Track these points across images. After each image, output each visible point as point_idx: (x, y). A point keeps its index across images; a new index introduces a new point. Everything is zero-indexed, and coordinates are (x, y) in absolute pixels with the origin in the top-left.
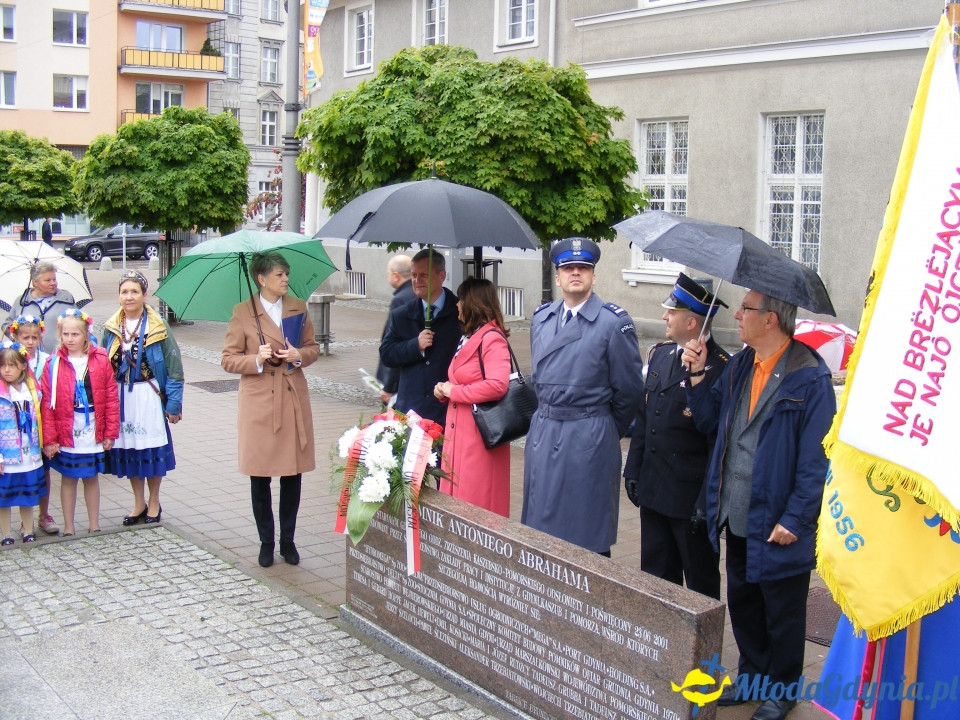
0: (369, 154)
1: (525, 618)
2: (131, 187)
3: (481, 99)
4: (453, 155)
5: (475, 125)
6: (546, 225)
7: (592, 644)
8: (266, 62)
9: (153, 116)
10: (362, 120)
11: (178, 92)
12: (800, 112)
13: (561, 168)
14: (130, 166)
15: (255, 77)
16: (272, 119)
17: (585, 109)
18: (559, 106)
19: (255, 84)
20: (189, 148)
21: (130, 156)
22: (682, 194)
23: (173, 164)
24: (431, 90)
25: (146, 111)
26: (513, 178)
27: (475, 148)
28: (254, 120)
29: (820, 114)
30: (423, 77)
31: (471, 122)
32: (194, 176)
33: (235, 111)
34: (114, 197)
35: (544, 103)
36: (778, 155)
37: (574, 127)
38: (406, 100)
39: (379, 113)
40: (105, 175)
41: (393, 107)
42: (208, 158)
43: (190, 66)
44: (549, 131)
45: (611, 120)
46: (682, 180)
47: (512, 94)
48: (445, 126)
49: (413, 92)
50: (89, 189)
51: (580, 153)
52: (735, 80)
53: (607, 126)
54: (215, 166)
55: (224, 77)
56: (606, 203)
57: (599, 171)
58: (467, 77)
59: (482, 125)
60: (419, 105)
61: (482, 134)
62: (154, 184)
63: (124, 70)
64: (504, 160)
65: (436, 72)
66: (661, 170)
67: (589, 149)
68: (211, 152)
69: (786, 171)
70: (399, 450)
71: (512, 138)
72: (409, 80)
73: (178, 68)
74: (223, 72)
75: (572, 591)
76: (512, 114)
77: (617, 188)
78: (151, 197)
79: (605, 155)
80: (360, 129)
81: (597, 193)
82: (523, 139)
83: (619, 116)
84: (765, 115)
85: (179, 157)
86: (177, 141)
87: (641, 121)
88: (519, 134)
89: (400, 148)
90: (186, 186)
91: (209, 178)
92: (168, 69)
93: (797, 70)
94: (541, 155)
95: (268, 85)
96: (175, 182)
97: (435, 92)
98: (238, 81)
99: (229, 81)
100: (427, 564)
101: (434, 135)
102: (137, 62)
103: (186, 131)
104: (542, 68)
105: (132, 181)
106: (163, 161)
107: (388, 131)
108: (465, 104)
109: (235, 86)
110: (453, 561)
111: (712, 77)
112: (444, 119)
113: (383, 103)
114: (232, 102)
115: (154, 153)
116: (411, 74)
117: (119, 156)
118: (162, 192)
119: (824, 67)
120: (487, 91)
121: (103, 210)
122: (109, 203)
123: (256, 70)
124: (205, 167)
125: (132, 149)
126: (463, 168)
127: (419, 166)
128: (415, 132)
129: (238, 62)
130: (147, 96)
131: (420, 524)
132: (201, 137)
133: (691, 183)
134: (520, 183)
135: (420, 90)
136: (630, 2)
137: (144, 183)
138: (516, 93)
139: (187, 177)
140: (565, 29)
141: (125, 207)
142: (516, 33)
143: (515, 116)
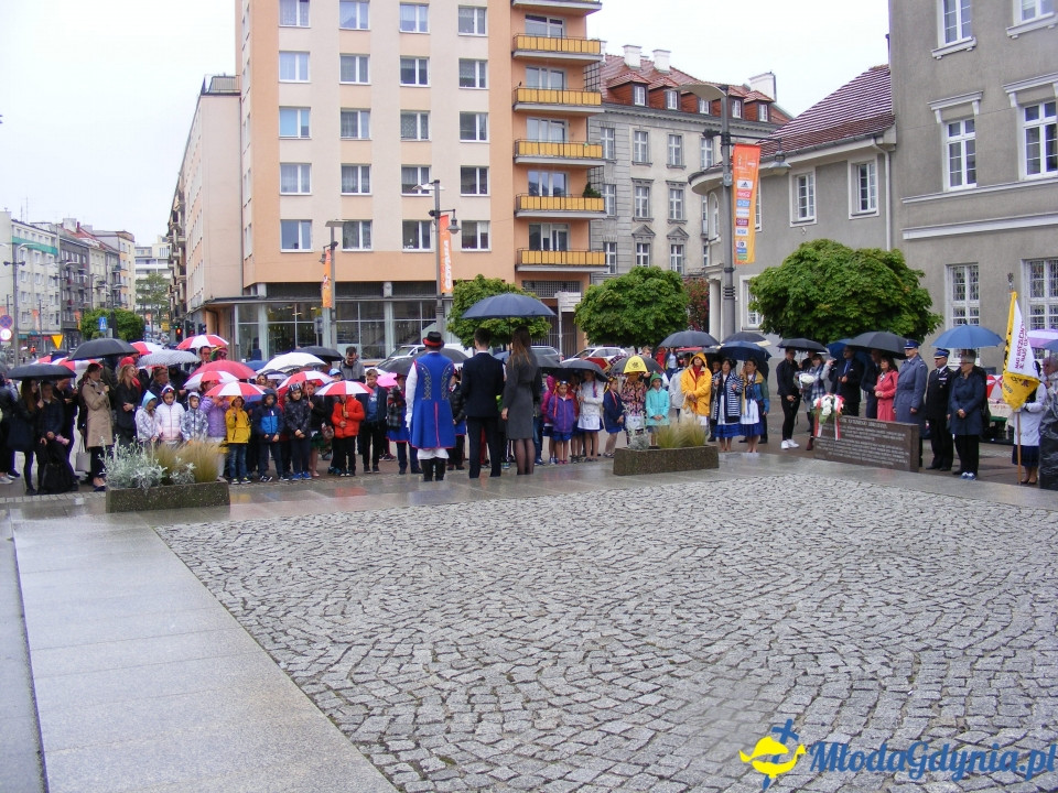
0: (791, 301)
1: (870, 441)
2: (618, 319)
3: (847, 272)
4: (834, 301)
5: (844, 286)
7: (888, 442)
8: (638, 200)
9: (545, 253)
10: (786, 285)
11: (563, 230)
12: (1046, 258)
13: (891, 305)
14: (617, 306)
15: (630, 213)
16: (645, 251)
17: (902, 272)
18: (887, 274)
19: (629, 220)
20: (654, 293)
21: (617, 300)
22: (976, 313)
23: (641, 304)
24: (820, 268)
25: (538, 248)
26: (865, 312)
27: (845, 298)
28: (630, 252)
30: (816, 260)
31: (842, 284)
32: (657, 311)
33: (613, 245)
34: (607, 325)
35: (879, 273)
36: (1034, 285)
37: (897, 284)
38: (808, 272)
39: (794, 281)
40: (599, 313)
41: (802, 277)
42: (664, 299)
43: (575, 208)
44: (883, 287)
45: (918, 277)
46: (976, 303)
47: (863, 269)
48: (829, 287)
49: (810, 268)
50: (589, 321)
51: (900, 297)
52: (1004, 240)
53: (916, 281)
54: (670, 304)
55: (604, 216)
56: (915, 322)
57: (912, 305)
58: (838, 260)
59: (848, 286)
60: (815, 276)
61: (848, 290)
62: (632, 316)
63: (520, 214)
64: (860, 303)
65: (823, 257)
66: (963, 298)
67: (905, 295)
68: (667, 296)
69: (1039, 296)
70: (832, 402)
71: (864, 292)
72: (808, 263)
73: (566, 211)
74: (604, 212)
75: (880, 429)
76: (863, 280)
77: (923, 314)
78: (632, 325)
79: (914, 297)
80: (785, 289)
81: (910, 318)
82: (869, 292)
83: (922, 275)
84: (1025, 261)
85: (647, 299)
86: (646, 289)
87: (948, 266)
88: (867, 289)
89: (807, 299)
90: (653, 317)
91: (667, 312)
92: (555, 210)
93: (1042, 232)
94: (879, 300)
95: (640, 220)
96: (645, 315)
97: (823, 269)
98: (615, 218)
99: (609, 218)
100: (842, 435)
101: (823, 290)
102: (531, 206)
103: (650, 282)
104: (878, 252)
105: (619, 315)
106: (638, 302)
107: (800, 290)
108: (839, 275)
109: (613, 223)
110: (850, 431)
111: (991, 236)
112: (829, 283)
113: (795, 275)
114: (610, 236)
115: (631, 297)
116: (809, 259)
117: (610, 300)
118: (638, 322)
120: (850, 268)
121: (599, 334)
122: (603, 330)
123: (630, 207)
124: (664, 305)
125: (618, 295)
126: (838, 308)
127: (818, 307)
128: (814, 290)
129: (614, 201)
130: (538, 236)
131: (840, 423)
132: (661, 286)
133: (981, 305)
134: (869, 314)
135: (814, 268)
136: (938, 187)
137: (626, 316)
138: (865, 268)
139: (653, 312)
140: (897, 204)
141: (614, 332)
142: (864, 206)
143: (865, 281)
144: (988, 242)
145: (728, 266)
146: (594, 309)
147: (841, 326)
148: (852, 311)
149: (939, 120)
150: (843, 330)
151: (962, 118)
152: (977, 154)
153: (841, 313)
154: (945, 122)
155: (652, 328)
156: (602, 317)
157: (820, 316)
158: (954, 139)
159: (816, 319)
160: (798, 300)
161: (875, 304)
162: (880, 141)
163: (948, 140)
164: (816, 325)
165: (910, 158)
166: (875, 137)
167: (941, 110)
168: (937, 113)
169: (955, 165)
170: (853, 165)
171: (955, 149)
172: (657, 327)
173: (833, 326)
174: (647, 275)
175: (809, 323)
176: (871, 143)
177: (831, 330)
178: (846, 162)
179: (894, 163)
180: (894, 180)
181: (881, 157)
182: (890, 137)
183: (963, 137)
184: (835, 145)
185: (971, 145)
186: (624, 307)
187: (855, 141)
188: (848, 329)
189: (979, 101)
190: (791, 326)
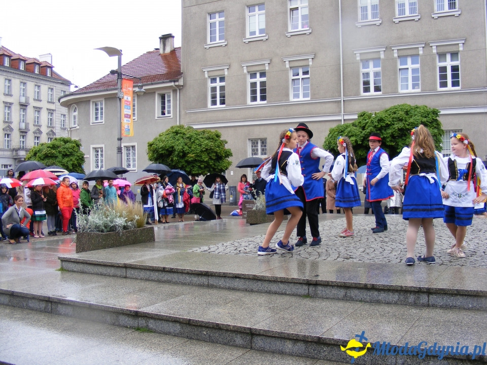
0: (176, 153)
3: (202, 140)
4: (196, 153)
5: (201, 146)
6: (216, 169)
10: (173, 145)
12: (259, 139)
20: (70, 150)
21: (53, 154)
23: (65, 156)
24: (188, 138)
26: (211, 158)
27: (202, 151)
29: (265, 139)
36: (253, 150)
38: (182, 139)
39: (176, 143)
40: (43, 160)
47: (208, 138)
48: (193, 147)
49: (183, 137)
51: (223, 152)
52: (239, 130)
53: (225, 145)
54: (78, 156)
57: (225, 156)
61: (204, 148)
64: (208, 154)
68: (77, 152)
69: (256, 155)
71: (211, 149)
72: (182, 135)
76: (210, 143)
80: (173, 147)
83: (226, 143)
84: (249, 139)
85: (68, 154)
86: (67, 148)
88: (213, 148)
89: (183, 152)
90: (71, 163)
91: (77, 160)
93: (258, 127)
94: (216, 153)
96: (68, 161)
97: (190, 138)
101: (190, 148)
103: (69, 145)
106: (63, 155)
107: (180, 147)
108: (197, 141)
111: (233, 129)
112: (193, 145)
115: (60, 152)
116: (181, 133)
117: (49, 153)
119: (266, 127)
120: (202, 138)
124: (76, 157)
125: (54, 151)
126: (197, 156)
127: (188, 155)
128: (186, 148)
132: (74, 147)
135: (184, 137)
136: (206, 106)
137: (58, 161)
138: (209, 138)
139: (71, 160)
140: (183, 113)
142: (163, 113)
143: (211, 144)
144: (231, 131)
145: (120, 137)
146: (39, 158)
147: (199, 164)
148: (205, 158)
149: (206, 76)
150: (199, 167)
151: (218, 76)
152: (227, 92)
153: (199, 159)
154: (209, 77)
155: (71, 168)
156: (46, 162)
157: (190, 160)
158: (214, 85)
159: (187, 162)
160: (180, 152)
161: (215, 154)
162: (177, 84)
163: (210, 85)
164: (186, 164)
165: (191, 93)
166: (174, 81)
167: (208, 71)
168: (206, 72)
169: (214, 97)
170: (158, 94)
171: (214, 89)
172: (73, 168)
173: (194, 165)
174: (66, 141)
175: (183, 163)
176: (172, 84)
177: (193, 166)
178: (155, 92)
179: (181, 94)
180: (181, 101)
181: (175, 91)
182: (181, 82)
183: (218, 84)
184: (152, 84)
185: (222, 88)
186: (56, 157)
187: (163, 83)
188: (202, 166)
189: (228, 69)
190: (173, 164)
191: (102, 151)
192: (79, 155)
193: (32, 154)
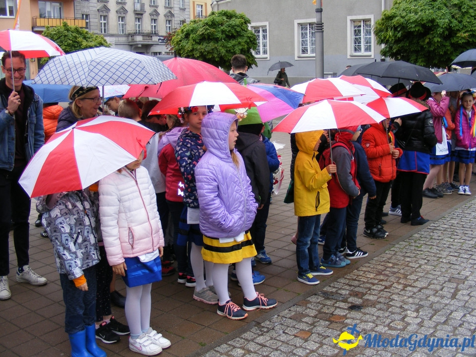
2: (216, 47)
9: (51, 20)
11: (59, 6)
16: (104, 20)
19: (96, 1)
20: (238, 29)
21: (213, 34)
23: (231, 37)
28: (97, 20)
33: (87, 16)
34: (208, 52)
40: (199, 44)
48: (466, 20)
80: (433, 21)
85: (235, 34)
86: (233, 26)
95: (102, 1)
106: (228, 36)
109: (87, 2)
112: (466, 17)
114: (86, 11)
115: (223, 32)
117: (207, 34)
118: (230, 50)
127: (458, 35)
130: (44, 9)
139: (240, 43)
141: (213, 57)
145: (320, 8)
146: (194, 40)
160: (446, 28)
174: (229, 16)
186: (217, 40)
190: (432, 49)
191: (265, 31)
192: (250, 35)
193: (183, 35)
